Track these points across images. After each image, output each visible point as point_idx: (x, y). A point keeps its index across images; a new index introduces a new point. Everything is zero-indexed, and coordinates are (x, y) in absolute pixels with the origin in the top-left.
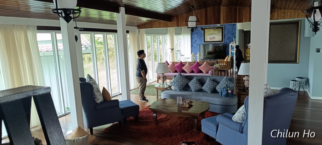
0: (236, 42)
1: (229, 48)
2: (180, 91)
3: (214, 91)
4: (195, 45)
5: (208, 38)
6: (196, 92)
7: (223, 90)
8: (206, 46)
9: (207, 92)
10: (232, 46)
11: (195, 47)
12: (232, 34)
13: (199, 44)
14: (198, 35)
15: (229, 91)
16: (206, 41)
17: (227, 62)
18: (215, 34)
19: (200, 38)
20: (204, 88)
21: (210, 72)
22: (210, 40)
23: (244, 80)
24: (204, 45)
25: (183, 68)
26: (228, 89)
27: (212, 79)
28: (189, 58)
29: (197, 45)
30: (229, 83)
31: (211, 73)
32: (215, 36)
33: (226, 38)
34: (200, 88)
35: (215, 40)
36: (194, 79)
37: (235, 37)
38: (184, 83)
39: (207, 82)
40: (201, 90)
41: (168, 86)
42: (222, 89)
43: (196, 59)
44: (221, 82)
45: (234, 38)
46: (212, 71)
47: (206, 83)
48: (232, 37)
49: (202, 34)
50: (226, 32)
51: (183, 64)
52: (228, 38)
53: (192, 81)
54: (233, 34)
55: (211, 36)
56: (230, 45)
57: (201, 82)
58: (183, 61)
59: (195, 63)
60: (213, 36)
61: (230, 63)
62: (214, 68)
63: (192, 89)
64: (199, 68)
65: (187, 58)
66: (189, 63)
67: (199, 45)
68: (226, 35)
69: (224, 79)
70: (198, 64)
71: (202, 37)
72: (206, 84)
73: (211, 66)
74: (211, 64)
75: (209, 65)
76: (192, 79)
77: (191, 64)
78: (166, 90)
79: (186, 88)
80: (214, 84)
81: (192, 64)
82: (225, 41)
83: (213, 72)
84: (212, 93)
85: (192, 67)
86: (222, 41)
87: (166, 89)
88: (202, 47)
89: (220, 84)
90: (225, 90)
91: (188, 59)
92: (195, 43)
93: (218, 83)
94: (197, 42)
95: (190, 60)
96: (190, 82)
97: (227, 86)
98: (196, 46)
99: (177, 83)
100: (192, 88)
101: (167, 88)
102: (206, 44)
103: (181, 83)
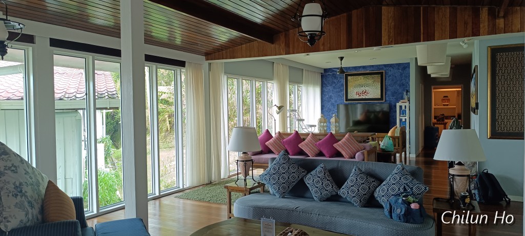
0: (409, 101)
1: (396, 112)
2: (283, 197)
3: (371, 202)
4: (328, 105)
5: (353, 93)
6: (324, 201)
7: (396, 202)
8: (350, 106)
9: (350, 202)
10: (401, 107)
11: (330, 110)
12: (400, 86)
13: (337, 103)
14: (334, 87)
15: (413, 206)
16: (349, 97)
17: (393, 138)
18: (368, 85)
19: (339, 92)
20: (343, 192)
21: (359, 156)
22: (357, 97)
23: (453, 175)
24: (346, 106)
25: (300, 146)
26: (411, 198)
27: (363, 170)
28: (314, 126)
29: (333, 104)
30: (411, 182)
31: (362, 157)
32: (367, 88)
33: (389, 93)
34: (335, 193)
35: (367, 97)
36: (318, 169)
37: (408, 91)
38: (293, 177)
39: (350, 178)
40: (335, 198)
41: (257, 184)
42: (393, 199)
43: (330, 128)
44: (389, 179)
45: (405, 93)
46: (363, 154)
47: (348, 181)
48: (400, 91)
49: (342, 85)
50: (388, 82)
51: (302, 137)
52: (394, 94)
53: (313, 172)
54: (403, 85)
55: (361, 90)
56: (398, 105)
57: (338, 177)
58: (301, 131)
59: (326, 135)
60: (363, 89)
61: (400, 139)
62: (368, 149)
63: (313, 192)
64: (335, 145)
65: (311, 126)
66: (314, 135)
67: (337, 105)
68: (390, 88)
69: (395, 171)
70: (333, 139)
71: (341, 91)
72: (348, 183)
73: (360, 142)
74: (359, 139)
75: (357, 141)
76: (314, 168)
77: (318, 137)
78: (250, 193)
79: (299, 190)
80: (371, 183)
81: (321, 137)
82: (387, 99)
83: (366, 155)
84: (365, 207)
85: (319, 144)
86: (382, 98)
87: (251, 191)
88: (342, 108)
89: (384, 183)
90: (400, 201)
91: (313, 128)
92: (329, 101)
93: (380, 181)
94: (333, 101)
95: (316, 130)
96: (309, 176)
97: (405, 189)
98: (331, 107)
99: (276, 177)
100: (313, 190)
101: (251, 189)
102: (351, 104)
103: (286, 176)
